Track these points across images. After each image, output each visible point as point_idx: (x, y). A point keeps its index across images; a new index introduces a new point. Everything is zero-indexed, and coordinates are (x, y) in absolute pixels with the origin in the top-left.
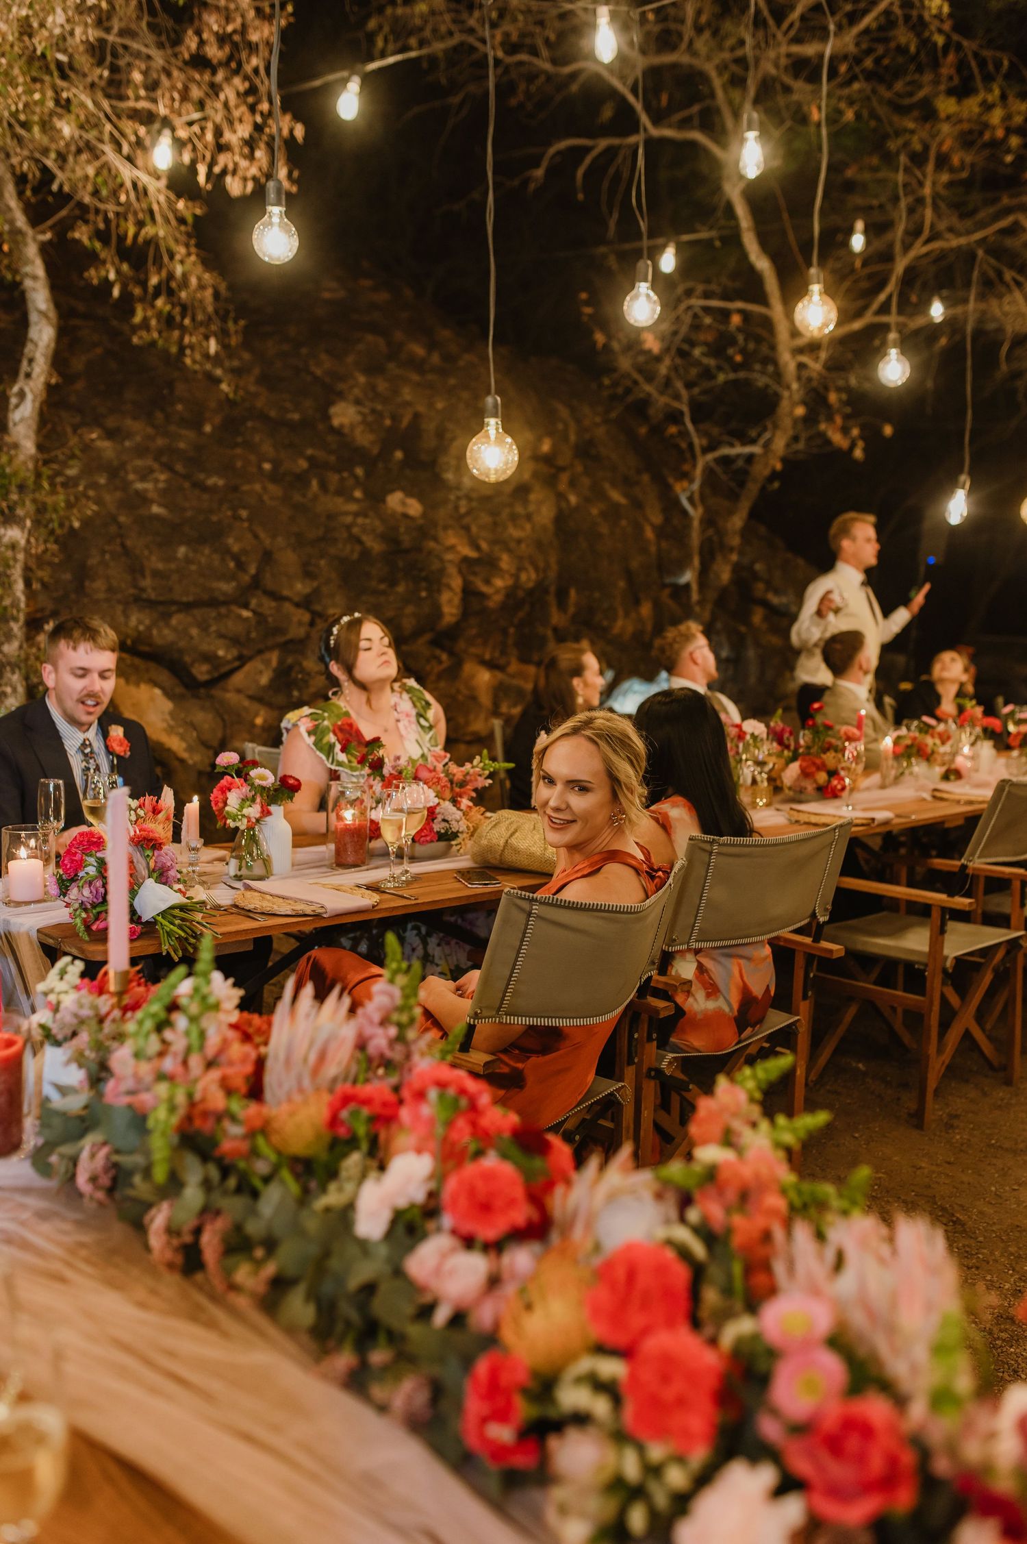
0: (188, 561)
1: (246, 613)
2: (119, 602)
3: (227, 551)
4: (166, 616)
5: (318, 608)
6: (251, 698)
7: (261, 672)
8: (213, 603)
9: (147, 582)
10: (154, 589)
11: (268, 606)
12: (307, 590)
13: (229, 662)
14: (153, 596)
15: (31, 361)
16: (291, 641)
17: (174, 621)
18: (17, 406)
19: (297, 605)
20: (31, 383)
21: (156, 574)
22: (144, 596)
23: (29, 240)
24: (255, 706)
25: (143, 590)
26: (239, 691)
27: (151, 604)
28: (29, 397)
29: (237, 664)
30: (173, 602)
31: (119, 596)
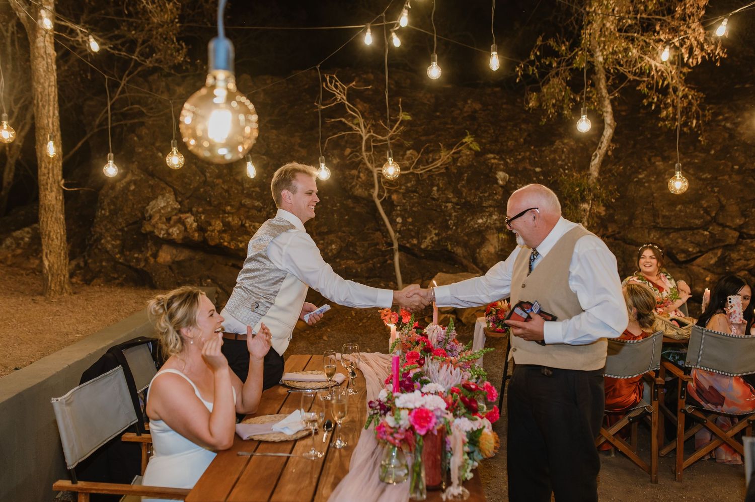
0: (680, 211)
1: (706, 233)
2: (647, 228)
3: (701, 207)
4: (668, 234)
5: (745, 230)
6: (704, 269)
7: (711, 258)
8: (691, 228)
9: (660, 220)
10: (662, 223)
11: (717, 230)
12: (742, 223)
13: (694, 253)
14: (662, 226)
15: (602, 142)
16: (727, 245)
17: (671, 236)
18: (593, 160)
19: (735, 229)
20: (600, 151)
21: (664, 217)
22: (658, 226)
23: (606, 99)
24: (706, 273)
25: (658, 223)
26: (699, 266)
27: (662, 229)
28: (598, 156)
29: (699, 254)
30: (672, 228)
31: (647, 226)
